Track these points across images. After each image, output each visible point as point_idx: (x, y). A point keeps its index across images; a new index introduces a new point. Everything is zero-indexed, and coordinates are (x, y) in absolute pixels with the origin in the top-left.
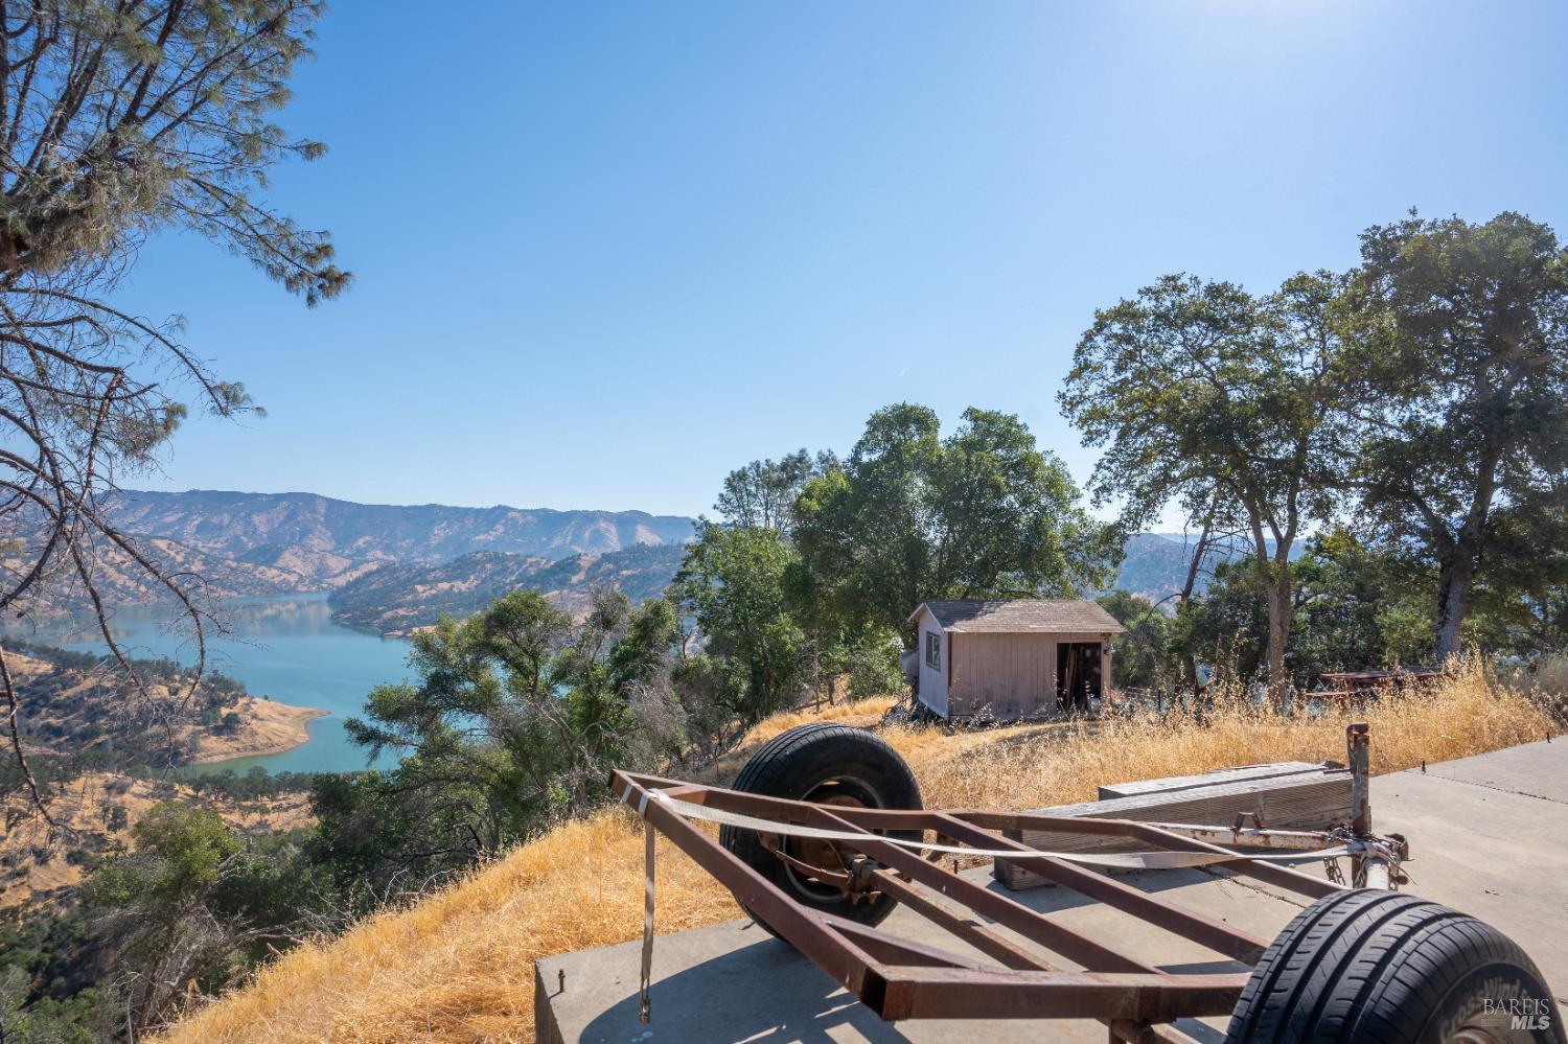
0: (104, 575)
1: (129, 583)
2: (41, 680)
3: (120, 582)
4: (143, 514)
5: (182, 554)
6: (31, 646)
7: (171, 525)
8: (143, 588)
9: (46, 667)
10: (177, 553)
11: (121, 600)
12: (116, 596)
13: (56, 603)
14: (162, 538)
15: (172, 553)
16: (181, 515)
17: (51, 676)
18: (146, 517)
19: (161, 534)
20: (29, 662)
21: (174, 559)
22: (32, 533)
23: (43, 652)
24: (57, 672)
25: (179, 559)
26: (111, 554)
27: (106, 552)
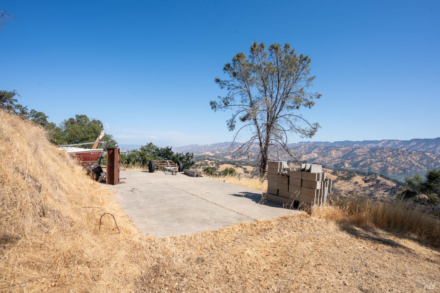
0: (411, 162)
1: (419, 165)
2: (393, 188)
3: (416, 164)
4: (422, 145)
5: (435, 157)
6: (391, 179)
7: (430, 149)
8: (423, 167)
9: (394, 185)
10: (433, 157)
11: (416, 169)
12: (415, 168)
13: (399, 169)
14: (428, 152)
15: (432, 157)
16: (434, 145)
17: (395, 187)
18: (423, 146)
19: (428, 151)
20: (391, 183)
21: (432, 158)
22: (393, 151)
23: (394, 181)
24: (397, 186)
25: (434, 158)
26: (413, 157)
27: (412, 156)
